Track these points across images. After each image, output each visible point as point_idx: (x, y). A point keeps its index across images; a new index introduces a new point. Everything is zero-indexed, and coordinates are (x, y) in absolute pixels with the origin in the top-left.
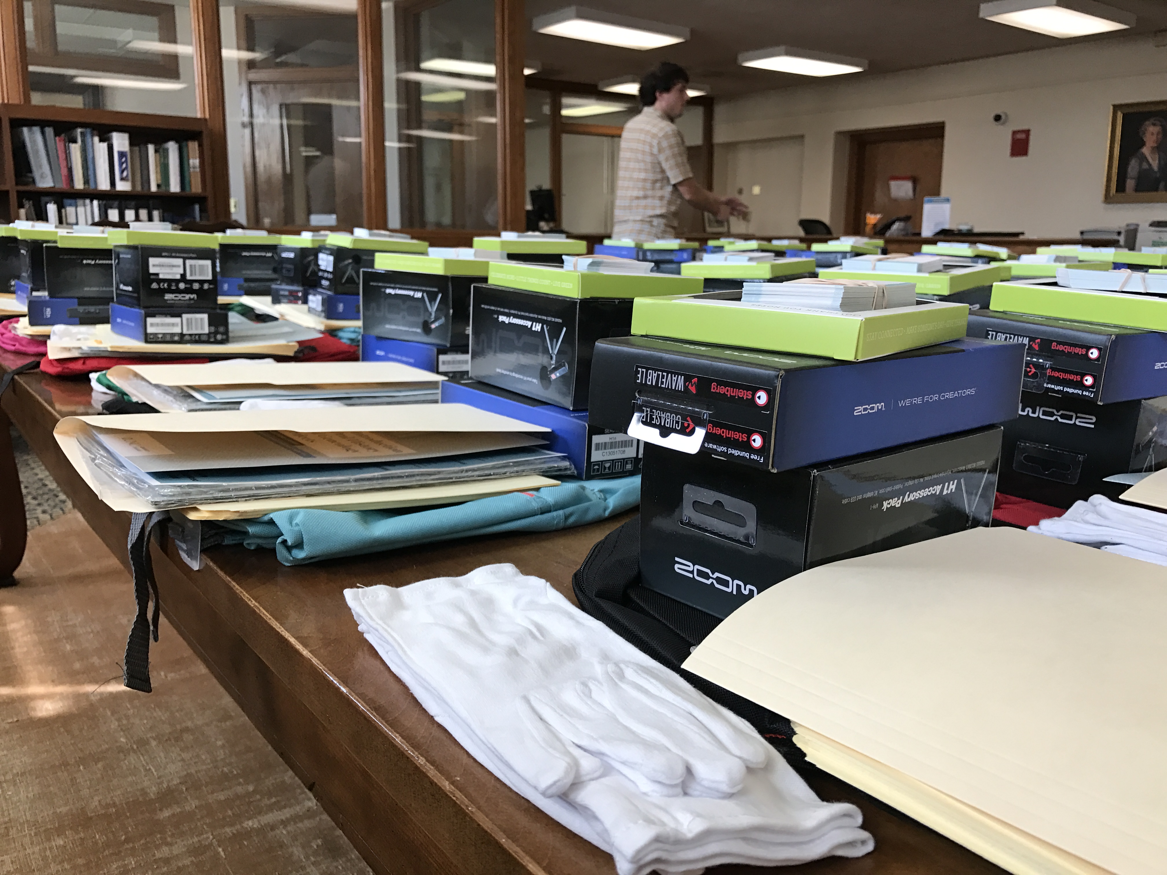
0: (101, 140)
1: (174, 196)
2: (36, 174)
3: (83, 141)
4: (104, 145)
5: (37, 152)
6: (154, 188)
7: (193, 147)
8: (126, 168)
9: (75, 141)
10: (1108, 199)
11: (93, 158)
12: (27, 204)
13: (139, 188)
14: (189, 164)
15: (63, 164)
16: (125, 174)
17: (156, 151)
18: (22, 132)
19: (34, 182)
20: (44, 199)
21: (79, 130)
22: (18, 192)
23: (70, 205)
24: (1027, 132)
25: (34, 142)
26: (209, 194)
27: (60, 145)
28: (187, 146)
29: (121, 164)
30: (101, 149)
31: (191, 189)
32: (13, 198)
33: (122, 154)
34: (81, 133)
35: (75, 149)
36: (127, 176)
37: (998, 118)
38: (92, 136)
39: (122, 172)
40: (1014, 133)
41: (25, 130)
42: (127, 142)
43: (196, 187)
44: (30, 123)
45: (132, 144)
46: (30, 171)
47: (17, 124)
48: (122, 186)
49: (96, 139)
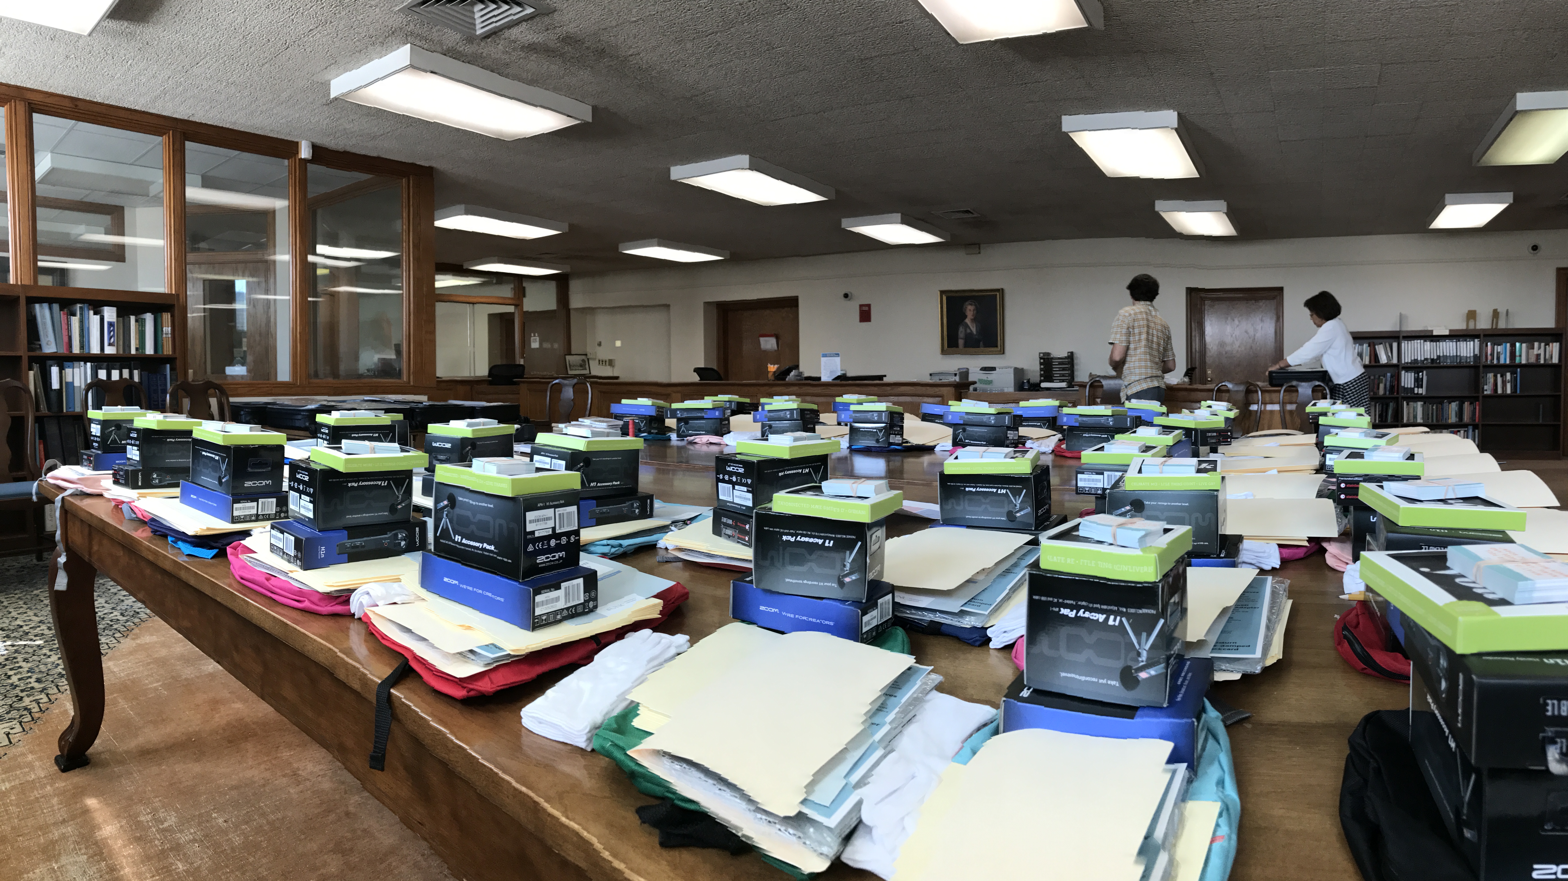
0: (95, 314)
1: (149, 358)
2: (43, 342)
3: (81, 314)
4: (98, 317)
5: (44, 324)
6: (133, 352)
7: (166, 317)
8: (113, 335)
9: (74, 315)
10: (943, 352)
11: (88, 328)
12: (36, 367)
13: (121, 352)
14: (162, 331)
15: (65, 333)
16: (112, 340)
17: (137, 321)
18: (34, 308)
19: (40, 348)
20: (49, 362)
21: (79, 305)
22: (29, 357)
23: (69, 367)
24: (869, 306)
25: (43, 317)
26: (177, 355)
27: (64, 317)
28: (162, 317)
29: (109, 332)
30: (95, 320)
31: (163, 352)
32: (25, 363)
33: (111, 324)
34: (81, 308)
35: (75, 321)
36: (114, 342)
37: (846, 296)
38: (89, 310)
39: (110, 338)
40: (861, 306)
41: (37, 306)
42: (115, 315)
43: (167, 350)
44: (41, 300)
45: (118, 316)
46: (38, 339)
47: (32, 301)
48: (109, 350)
49: (91, 312)
